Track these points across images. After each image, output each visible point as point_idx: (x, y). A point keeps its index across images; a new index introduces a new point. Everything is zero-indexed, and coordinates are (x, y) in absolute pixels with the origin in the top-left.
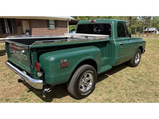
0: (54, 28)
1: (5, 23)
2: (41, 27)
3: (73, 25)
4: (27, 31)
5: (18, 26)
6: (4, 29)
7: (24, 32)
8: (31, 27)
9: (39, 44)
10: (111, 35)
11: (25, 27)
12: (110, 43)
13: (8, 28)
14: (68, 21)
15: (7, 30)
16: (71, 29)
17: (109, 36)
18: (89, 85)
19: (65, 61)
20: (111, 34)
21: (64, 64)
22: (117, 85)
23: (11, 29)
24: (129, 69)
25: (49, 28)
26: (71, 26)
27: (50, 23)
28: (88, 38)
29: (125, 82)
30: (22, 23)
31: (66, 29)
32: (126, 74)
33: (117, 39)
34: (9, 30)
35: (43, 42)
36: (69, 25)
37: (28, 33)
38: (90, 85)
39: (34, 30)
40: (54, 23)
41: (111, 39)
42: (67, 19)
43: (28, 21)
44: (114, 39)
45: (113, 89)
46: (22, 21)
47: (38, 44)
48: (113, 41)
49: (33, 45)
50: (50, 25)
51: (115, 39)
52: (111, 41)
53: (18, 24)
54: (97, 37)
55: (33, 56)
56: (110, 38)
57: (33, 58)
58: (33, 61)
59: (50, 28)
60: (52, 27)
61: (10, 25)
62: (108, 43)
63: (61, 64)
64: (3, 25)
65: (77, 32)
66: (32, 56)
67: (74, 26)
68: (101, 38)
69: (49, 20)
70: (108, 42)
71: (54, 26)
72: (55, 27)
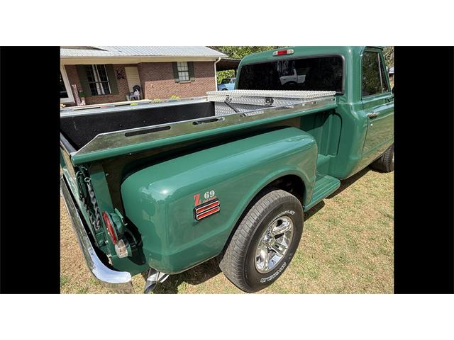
0: (188, 78)
1: (95, 74)
2: (161, 79)
3: (225, 70)
4: (136, 88)
5: (119, 78)
6: (93, 87)
7: (131, 90)
8: (142, 80)
9: (112, 145)
10: (341, 91)
11: (132, 79)
12: (338, 115)
13: (101, 84)
14: (214, 62)
15: (100, 89)
16: (221, 80)
17: (337, 94)
18: (280, 248)
19: (210, 195)
20: (343, 89)
21: (205, 208)
22: (355, 235)
23: (105, 86)
24: (375, 179)
25: (177, 80)
26: (222, 72)
27: (179, 69)
28: (272, 101)
29: (376, 226)
30: (125, 73)
31: (210, 79)
32: (371, 195)
33: (360, 103)
34: (102, 87)
35: (127, 135)
36: (217, 70)
37: (137, 93)
38: (284, 248)
39: (149, 85)
40: (187, 69)
41: (341, 103)
42: (213, 58)
43: (136, 68)
44: (351, 104)
45: (347, 251)
46: (126, 68)
47: (106, 145)
48: (348, 107)
49: (88, 150)
50: (180, 74)
51: (354, 101)
52: (343, 108)
53: (119, 74)
54: (303, 99)
55: (92, 190)
56: (338, 101)
57: (94, 197)
58: (96, 205)
59: (180, 78)
60: (184, 76)
61: (104, 79)
62: (331, 116)
63: (195, 210)
64: (91, 79)
65: (240, 87)
66: (89, 189)
67: (226, 72)
68: (315, 102)
69: (176, 62)
70: (332, 111)
71: (187, 74)
72: (190, 77)
